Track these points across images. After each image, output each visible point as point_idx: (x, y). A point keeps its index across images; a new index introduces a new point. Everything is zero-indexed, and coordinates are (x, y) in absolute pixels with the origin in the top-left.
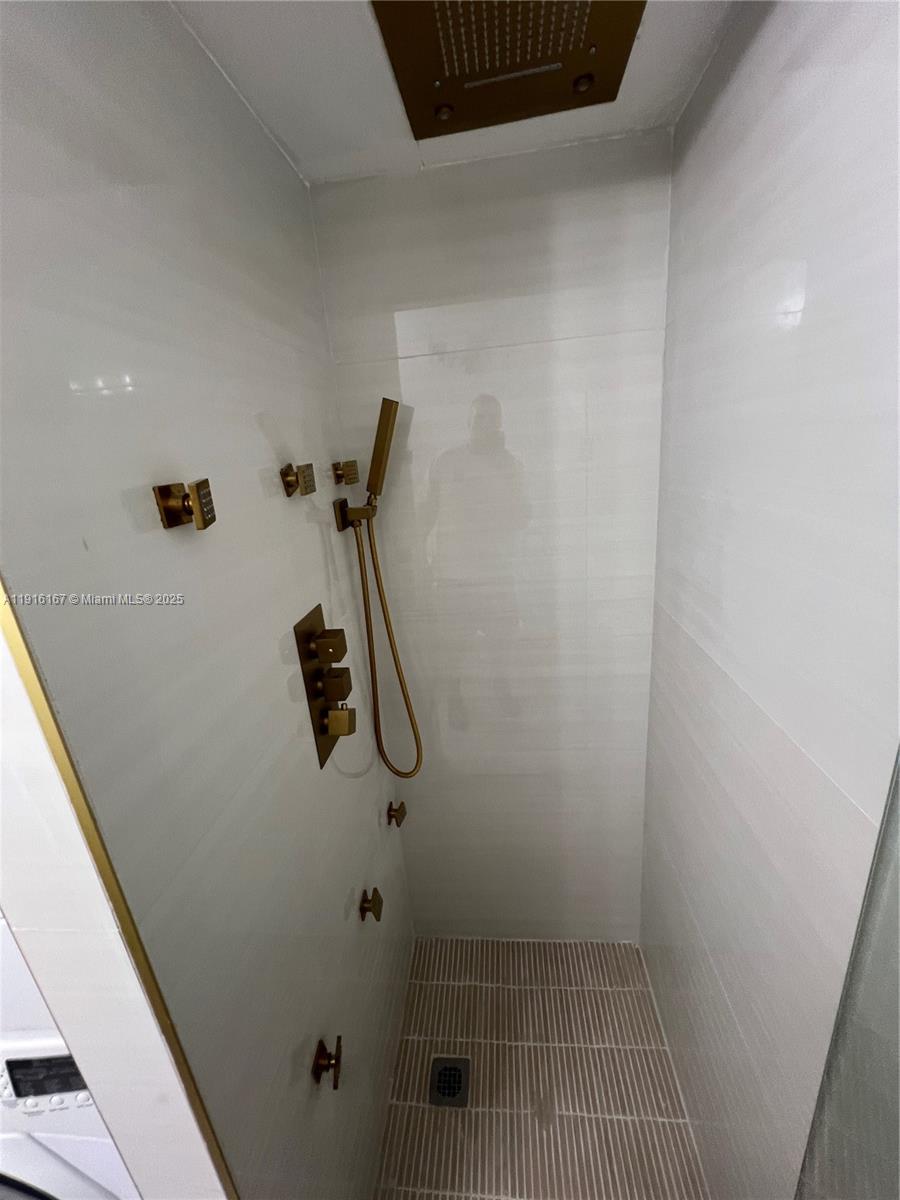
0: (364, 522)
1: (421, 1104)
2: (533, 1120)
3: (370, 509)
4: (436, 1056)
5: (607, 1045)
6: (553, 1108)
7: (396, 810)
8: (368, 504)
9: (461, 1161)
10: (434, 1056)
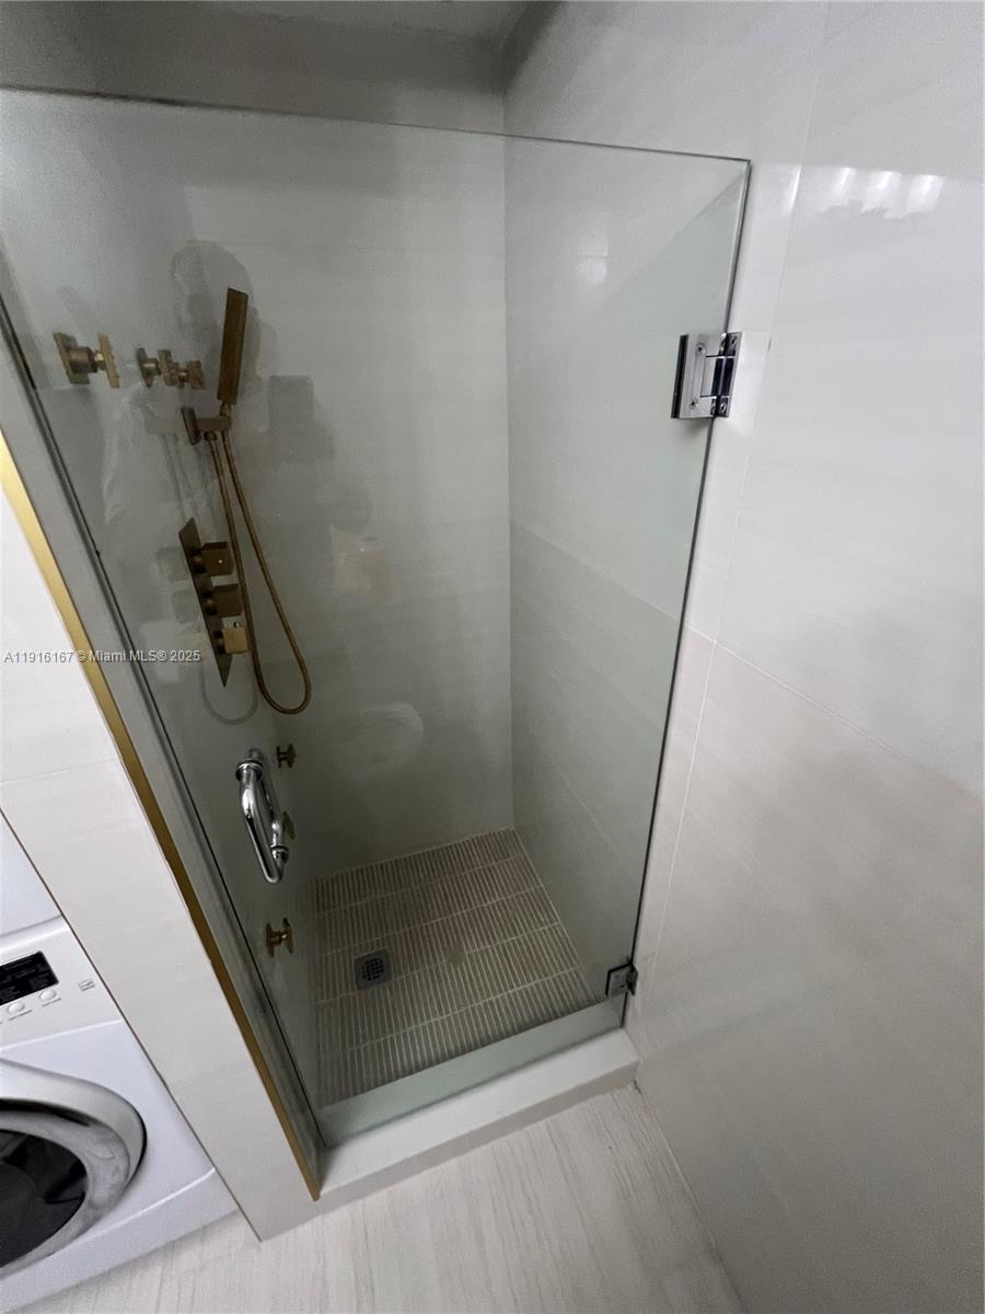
0: (219, 434)
1: (350, 993)
2: (449, 966)
3: (224, 423)
4: (356, 957)
5: (499, 900)
6: (462, 950)
7: (284, 753)
8: (221, 414)
9: (394, 1012)
10: (354, 958)
